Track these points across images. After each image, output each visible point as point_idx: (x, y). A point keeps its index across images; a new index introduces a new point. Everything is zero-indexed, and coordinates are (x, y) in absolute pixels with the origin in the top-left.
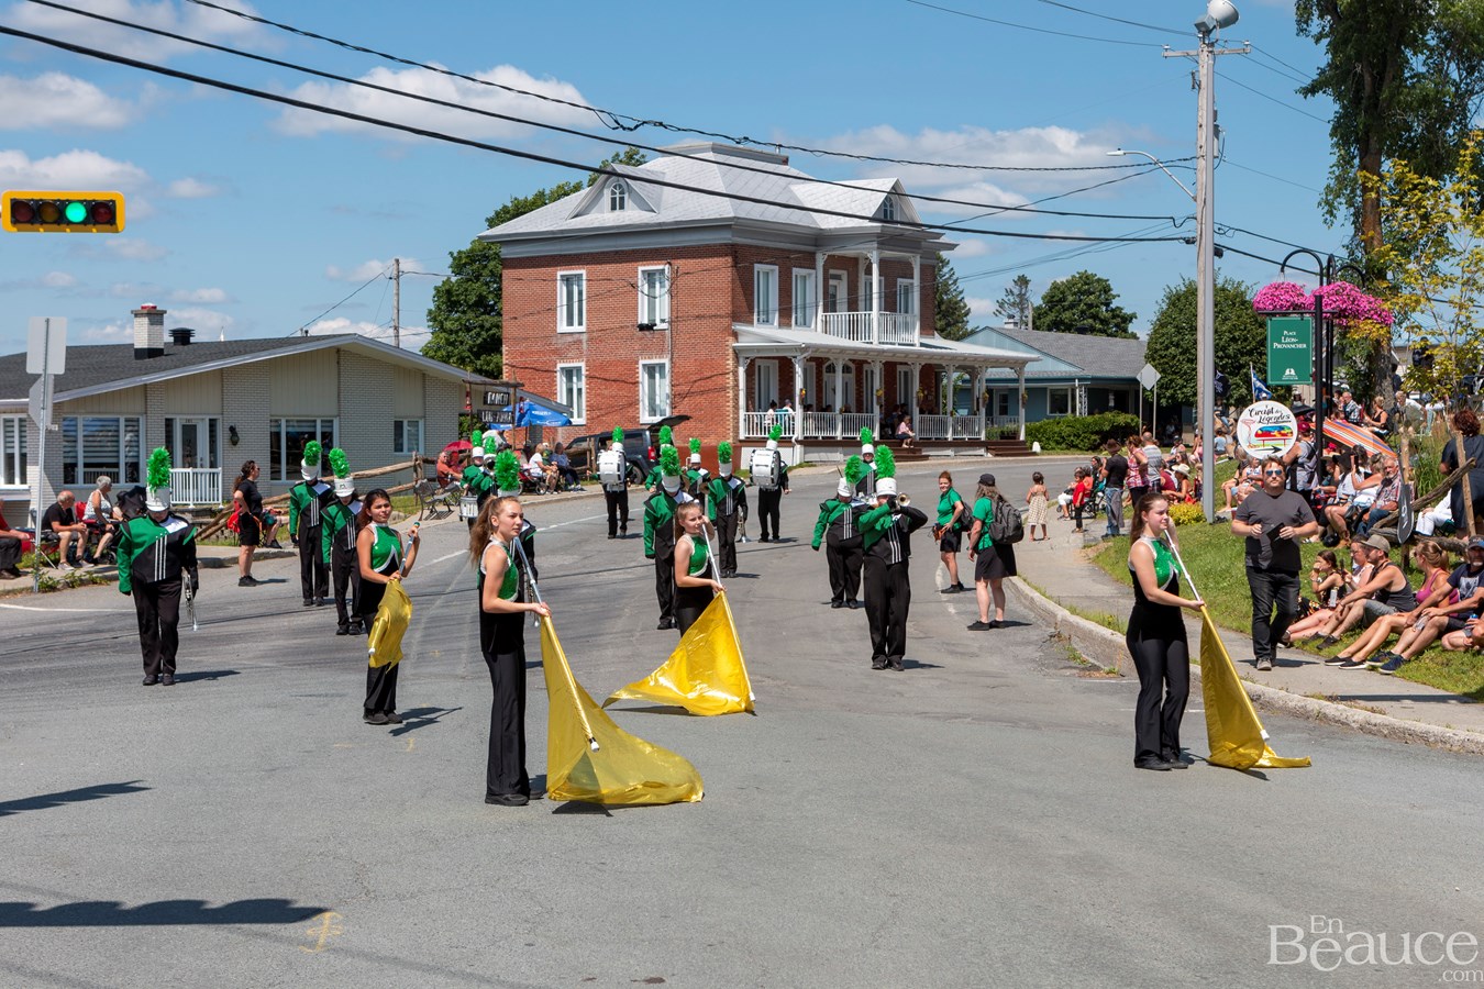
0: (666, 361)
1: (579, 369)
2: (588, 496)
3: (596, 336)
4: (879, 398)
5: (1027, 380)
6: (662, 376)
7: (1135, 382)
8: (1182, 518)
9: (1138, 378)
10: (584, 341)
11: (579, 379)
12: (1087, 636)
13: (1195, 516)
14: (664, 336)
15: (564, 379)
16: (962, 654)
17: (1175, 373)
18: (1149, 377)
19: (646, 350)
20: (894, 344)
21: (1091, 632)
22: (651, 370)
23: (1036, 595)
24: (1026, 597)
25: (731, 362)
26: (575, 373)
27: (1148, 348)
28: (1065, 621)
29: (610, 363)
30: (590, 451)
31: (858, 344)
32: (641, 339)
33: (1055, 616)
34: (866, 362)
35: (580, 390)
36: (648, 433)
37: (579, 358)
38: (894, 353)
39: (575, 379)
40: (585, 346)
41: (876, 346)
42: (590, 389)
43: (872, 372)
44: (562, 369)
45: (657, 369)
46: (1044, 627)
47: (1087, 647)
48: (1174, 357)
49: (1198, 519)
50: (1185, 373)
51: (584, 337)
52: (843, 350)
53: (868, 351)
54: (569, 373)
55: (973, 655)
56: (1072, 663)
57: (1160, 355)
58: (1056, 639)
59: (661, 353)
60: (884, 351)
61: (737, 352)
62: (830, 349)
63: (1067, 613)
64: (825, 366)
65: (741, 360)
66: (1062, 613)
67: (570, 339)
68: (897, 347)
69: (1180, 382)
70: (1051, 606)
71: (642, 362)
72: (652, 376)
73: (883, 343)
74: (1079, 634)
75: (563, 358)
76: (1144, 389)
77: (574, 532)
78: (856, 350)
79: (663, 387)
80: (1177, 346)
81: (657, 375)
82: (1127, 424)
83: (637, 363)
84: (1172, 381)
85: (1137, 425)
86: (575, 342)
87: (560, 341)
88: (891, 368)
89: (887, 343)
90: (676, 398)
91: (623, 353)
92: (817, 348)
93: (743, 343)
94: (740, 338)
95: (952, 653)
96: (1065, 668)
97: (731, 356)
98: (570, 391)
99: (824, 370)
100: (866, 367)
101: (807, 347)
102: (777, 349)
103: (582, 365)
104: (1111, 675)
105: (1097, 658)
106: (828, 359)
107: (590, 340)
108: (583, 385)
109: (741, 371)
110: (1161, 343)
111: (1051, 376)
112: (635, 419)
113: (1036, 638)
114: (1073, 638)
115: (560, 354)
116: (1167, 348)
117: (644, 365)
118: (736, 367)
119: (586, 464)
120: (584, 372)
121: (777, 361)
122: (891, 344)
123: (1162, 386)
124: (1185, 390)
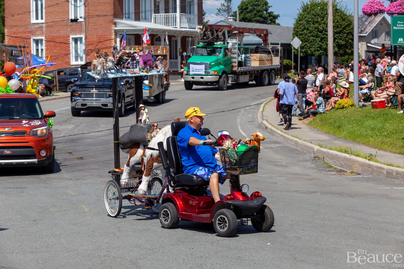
0: (83, 36)
1: (42, 40)
2: (58, 98)
3: (49, 25)
4: (180, 52)
5: (244, 45)
6: (81, 42)
7: (289, 45)
8: (346, 105)
9: (292, 43)
10: (44, 27)
11: (42, 44)
12: (333, 157)
13: (351, 104)
14: (82, 24)
15: (35, 45)
16: (281, 166)
17: (307, 41)
18: (296, 43)
19: (74, 31)
20: (186, 28)
21: (336, 155)
22: (76, 40)
23: (297, 140)
24: (292, 141)
25: (113, 37)
26: (40, 42)
27: (294, 30)
28: (318, 151)
29: (56, 37)
30: (56, 77)
31: (170, 28)
32: (71, 26)
33: (313, 149)
34: (174, 36)
35: (42, 50)
36: (80, 69)
37: (41, 35)
38: (187, 32)
39: (40, 45)
40: (44, 29)
41: (178, 29)
42: (47, 50)
43: (176, 41)
44: (34, 40)
45: (79, 40)
46: (308, 154)
47: (335, 162)
48: (306, 35)
49: (352, 106)
50: (311, 42)
51: (44, 25)
52: (164, 31)
53: (175, 31)
54: (37, 42)
55: (286, 166)
56: (330, 169)
57: (300, 34)
58: (316, 159)
59: (80, 32)
60: (182, 31)
61: (116, 32)
62: (159, 30)
63: (318, 147)
64: (155, 38)
65: (118, 35)
66: (316, 148)
67: (37, 26)
68: (188, 29)
69: (309, 45)
70: (309, 144)
71: (71, 37)
72: (76, 42)
73: (181, 28)
74: (329, 156)
75: (34, 35)
76: (294, 48)
77: (62, 114)
78: (170, 31)
79: (81, 47)
80: (308, 29)
81: (79, 42)
82: (287, 65)
83: (69, 37)
84: (305, 45)
85: (291, 65)
86: (40, 27)
87: (32, 27)
88: (184, 39)
89: (183, 28)
90: (87, 52)
91: (62, 33)
92: (153, 30)
93: (118, 28)
94: (117, 26)
95: (276, 165)
96: (329, 171)
97: (113, 34)
98: (37, 50)
99: (155, 40)
100: (173, 39)
101: (149, 30)
102: (135, 30)
103: (43, 38)
104: (354, 174)
105: (342, 166)
106: (157, 35)
107: (47, 26)
108: (44, 47)
109: (118, 40)
110: (300, 28)
111: (251, 43)
112: (68, 63)
113: (308, 158)
114: (326, 158)
115: (32, 33)
116: (303, 30)
117: (72, 38)
118: (116, 39)
119: (54, 83)
120: (44, 42)
121: (134, 36)
122: (184, 28)
123: (302, 47)
124: (311, 49)
